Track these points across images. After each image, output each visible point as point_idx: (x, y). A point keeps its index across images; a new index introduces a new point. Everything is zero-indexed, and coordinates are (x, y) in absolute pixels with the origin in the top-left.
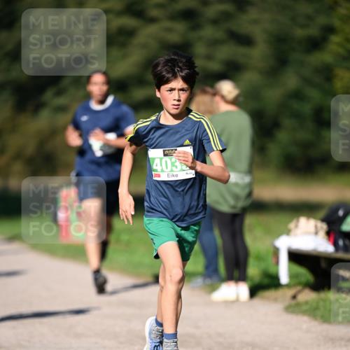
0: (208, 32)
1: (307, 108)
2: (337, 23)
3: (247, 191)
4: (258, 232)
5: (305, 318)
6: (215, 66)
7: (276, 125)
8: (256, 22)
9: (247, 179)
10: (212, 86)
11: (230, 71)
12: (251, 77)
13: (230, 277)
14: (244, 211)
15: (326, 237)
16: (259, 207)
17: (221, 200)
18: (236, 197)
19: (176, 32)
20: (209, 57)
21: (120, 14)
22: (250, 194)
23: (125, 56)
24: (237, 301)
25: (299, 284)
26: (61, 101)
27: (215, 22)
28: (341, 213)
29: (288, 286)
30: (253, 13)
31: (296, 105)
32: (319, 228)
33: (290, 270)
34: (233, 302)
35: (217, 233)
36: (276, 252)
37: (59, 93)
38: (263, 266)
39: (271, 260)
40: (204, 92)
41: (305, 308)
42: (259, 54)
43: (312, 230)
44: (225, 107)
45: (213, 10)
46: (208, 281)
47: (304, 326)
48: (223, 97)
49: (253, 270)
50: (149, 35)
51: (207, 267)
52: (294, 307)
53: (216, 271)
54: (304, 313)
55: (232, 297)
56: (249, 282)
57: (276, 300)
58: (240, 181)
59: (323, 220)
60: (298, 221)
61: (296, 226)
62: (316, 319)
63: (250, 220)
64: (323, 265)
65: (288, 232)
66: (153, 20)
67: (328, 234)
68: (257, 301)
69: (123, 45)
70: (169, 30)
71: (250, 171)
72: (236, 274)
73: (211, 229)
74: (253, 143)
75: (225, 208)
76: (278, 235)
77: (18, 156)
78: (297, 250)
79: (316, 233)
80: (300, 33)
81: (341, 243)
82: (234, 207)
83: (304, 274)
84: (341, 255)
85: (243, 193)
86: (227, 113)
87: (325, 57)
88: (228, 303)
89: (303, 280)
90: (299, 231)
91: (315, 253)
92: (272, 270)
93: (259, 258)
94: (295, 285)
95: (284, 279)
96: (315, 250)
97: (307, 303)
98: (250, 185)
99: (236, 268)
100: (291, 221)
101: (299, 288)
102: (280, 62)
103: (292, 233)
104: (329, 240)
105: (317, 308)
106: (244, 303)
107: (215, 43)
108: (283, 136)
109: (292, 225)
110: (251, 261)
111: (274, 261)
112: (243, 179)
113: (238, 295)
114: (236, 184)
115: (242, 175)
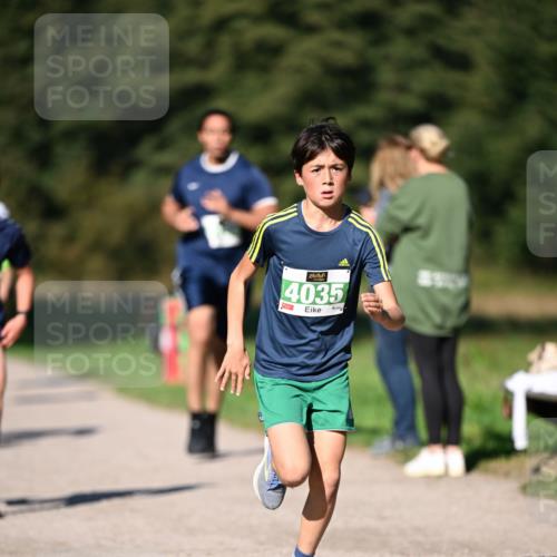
0: (400, 48)
4: (479, 367)
6: (411, 103)
7: (509, 195)
8: (475, 32)
9: (462, 282)
10: (406, 135)
11: (435, 110)
12: (468, 119)
13: (435, 439)
14: (457, 332)
16: (480, 326)
17: (421, 316)
18: (445, 311)
19: (348, 48)
20: (402, 88)
21: (258, 19)
22: (466, 306)
24: (446, 474)
26: (165, 158)
27: (410, 32)
29: (526, 451)
30: (470, 18)
33: (529, 426)
34: (439, 477)
35: (413, 367)
36: (508, 398)
37: (162, 146)
38: (487, 420)
39: (500, 411)
40: (394, 144)
42: (481, 82)
44: (426, 168)
45: (405, 15)
46: (400, 445)
48: (423, 152)
49: (471, 428)
50: (305, 54)
51: (397, 423)
53: (412, 428)
55: (438, 469)
56: (464, 446)
57: (507, 475)
58: (451, 286)
60: (543, 349)
61: (540, 357)
63: (465, 348)
65: (527, 367)
66: (311, 29)
68: (476, 477)
69: (265, 69)
70: (339, 45)
71: (466, 270)
72: (444, 433)
73: (404, 363)
74: (471, 225)
75: (426, 329)
76: (512, 371)
77: (97, 246)
78: (542, 394)
80: (545, 49)
82: (440, 327)
85: (456, 305)
86: (430, 176)
88: (431, 480)
90: (545, 365)
92: (500, 427)
93: (480, 408)
95: (520, 441)
98: (467, 290)
100: (532, 349)
102: (515, 95)
103: (534, 368)
106: (457, 479)
107: (410, 65)
109: (533, 356)
110: (468, 413)
111: (505, 413)
112: (454, 282)
113: (447, 467)
114: (444, 290)
115: (453, 276)
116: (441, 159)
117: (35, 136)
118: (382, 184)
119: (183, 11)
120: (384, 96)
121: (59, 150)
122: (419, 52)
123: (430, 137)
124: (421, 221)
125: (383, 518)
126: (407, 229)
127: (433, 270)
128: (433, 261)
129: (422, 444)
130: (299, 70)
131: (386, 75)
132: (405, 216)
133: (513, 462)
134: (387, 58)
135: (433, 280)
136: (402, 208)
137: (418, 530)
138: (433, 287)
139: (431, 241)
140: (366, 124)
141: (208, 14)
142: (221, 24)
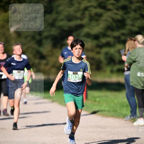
0: (132, 15)
6: (135, 29)
19: (119, 15)
20: (133, 25)
21: (95, 7)
23: (98, 25)
27: (135, 11)
40: (131, 39)
45: (134, 6)
50: (108, 16)
53: (135, 113)
66: (109, 10)
69: (97, 20)
70: (116, 14)
73: (134, 96)
107: (135, 19)
117: (38, 38)
118: (128, 50)
119: (77, 5)
120: (128, 27)
121: (44, 41)
122: (138, 16)
126: (134, 62)
127: (141, 72)
128: (141, 70)
130: (106, 20)
131: (129, 22)
132: (133, 58)
140: (123, 34)
141: (83, 6)
142: (86, 9)
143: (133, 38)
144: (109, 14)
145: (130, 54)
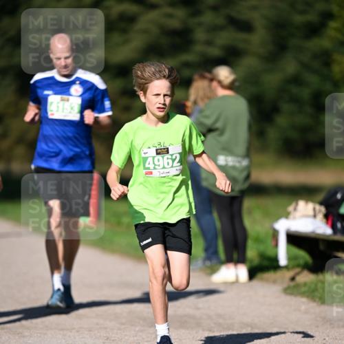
0: (208, 18)
1: (305, 93)
2: (335, 9)
3: (244, 174)
4: (257, 215)
5: (304, 300)
6: (215, 52)
7: (276, 109)
8: (254, 8)
9: (245, 163)
11: (229, 57)
12: (249, 62)
13: (229, 260)
15: (324, 220)
16: (258, 190)
19: (177, 17)
20: (209, 43)
22: (248, 177)
24: (237, 281)
25: (298, 266)
27: (215, 8)
28: (339, 196)
29: (286, 267)
31: (295, 90)
32: (317, 211)
33: (288, 252)
34: (233, 283)
35: (215, 215)
36: (275, 234)
38: (262, 248)
39: (270, 242)
40: (203, 77)
41: (303, 289)
42: (258, 39)
43: (311, 213)
44: (222, 92)
46: (208, 263)
47: (303, 308)
48: (220, 82)
49: (252, 253)
50: (150, 22)
52: (293, 289)
53: (216, 252)
54: (303, 294)
55: (232, 278)
56: (248, 264)
57: (274, 282)
58: (237, 165)
59: (321, 203)
60: (297, 204)
61: (295, 209)
62: (315, 301)
63: (248, 203)
64: (322, 247)
65: (287, 215)
66: (153, 7)
67: (326, 216)
68: (255, 282)
71: (248, 155)
73: (211, 213)
76: (278, 218)
78: (296, 232)
79: (315, 216)
80: (298, 19)
81: (339, 225)
83: (303, 256)
84: (339, 237)
86: (224, 97)
87: (324, 42)
89: (302, 262)
90: (298, 214)
91: (313, 235)
92: (270, 253)
93: (258, 240)
94: (294, 267)
95: (283, 261)
96: (313, 232)
97: (305, 284)
98: (248, 168)
99: (235, 250)
100: (290, 204)
101: (298, 270)
102: (279, 48)
103: (291, 216)
104: (327, 223)
105: (315, 290)
107: (215, 29)
108: (282, 120)
109: (291, 208)
110: (250, 243)
111: (273, 243)
112: (239, 162)
113: (237, 277)
114: (234, 168)
115: (239, 159)
116: (230, 87)
118: (195, 103)
120: (199, 48)
122: (220, 21)
123: (224, 73)
124: (219, 125)
125: (198, 309)
126: (211, 130)
127: (226, 155)
128: (227, 150)
129: (222, 263)
130: (145, 31)
131: (200, 35)
132: (209, 122)
133: (279, 274)
134: (200, 24)
135: (226, 161)
136: (207, 117)
137: (219, 316)
138: (226, 165)
139: (225, 138)
140: (187, 65)
143: (208, 75)
144: (153, 15)
145: (201, 111)
